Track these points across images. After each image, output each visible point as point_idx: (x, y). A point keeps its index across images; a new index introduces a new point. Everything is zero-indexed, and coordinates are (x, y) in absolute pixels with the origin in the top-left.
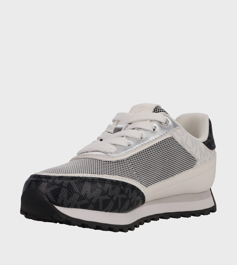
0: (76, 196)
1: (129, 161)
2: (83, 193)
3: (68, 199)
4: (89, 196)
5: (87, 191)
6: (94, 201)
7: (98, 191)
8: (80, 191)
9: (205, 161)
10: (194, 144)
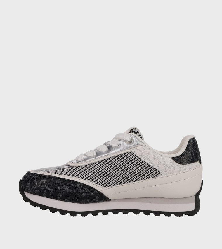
0: (34, 187)
1: (89, 167)
2: (39, 185)
3: (30, 188)
4: (43, 188)
5: (42, 184)
6: (46, 191)
7: (50, 185)
8: (37, 184)
9: (172, 173)
10: (156, 159)
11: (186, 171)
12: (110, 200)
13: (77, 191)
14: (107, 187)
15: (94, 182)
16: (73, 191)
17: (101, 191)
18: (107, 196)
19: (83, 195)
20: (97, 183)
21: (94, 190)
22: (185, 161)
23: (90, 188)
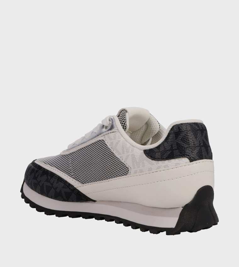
9: (141, 171)
10: (125, 150)
11: (160, 169)
12: (95, 201)
13: (52, 184)
14: (84, 184)
15: (71, 176)
16: (49, 184)
17: (77, 188)
18: (86, 195)
19: (58, 190)
20: (73, 177)
21: (69, 185)
22: (158, 155)
23: (65, 182)
